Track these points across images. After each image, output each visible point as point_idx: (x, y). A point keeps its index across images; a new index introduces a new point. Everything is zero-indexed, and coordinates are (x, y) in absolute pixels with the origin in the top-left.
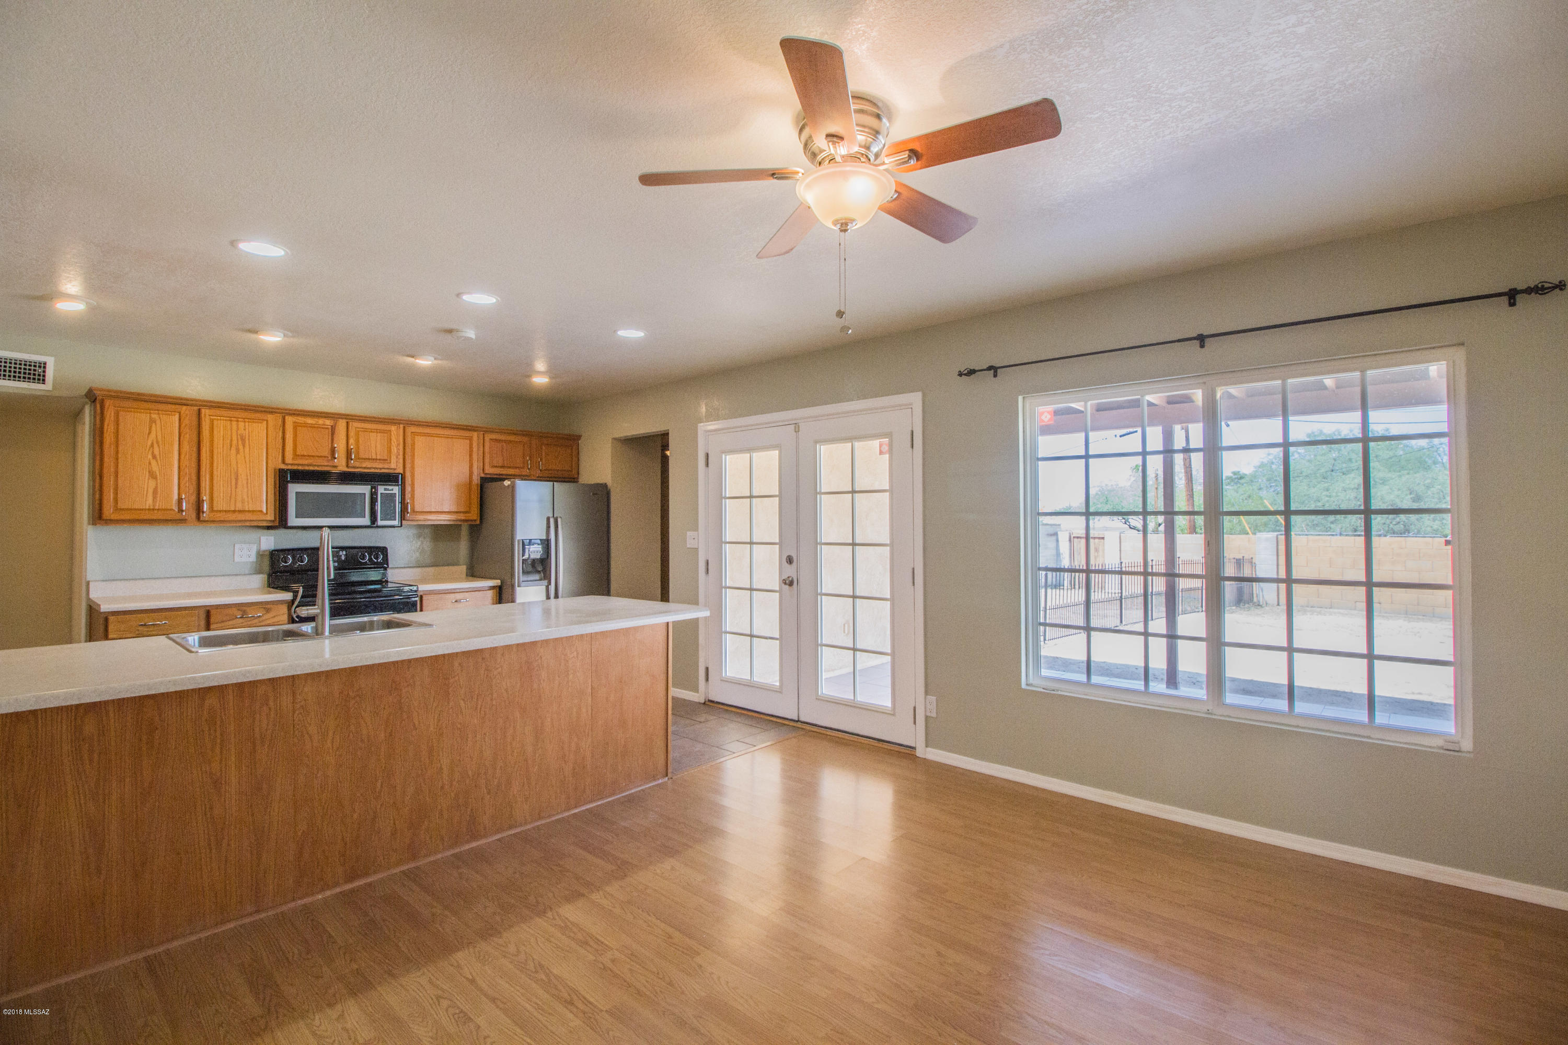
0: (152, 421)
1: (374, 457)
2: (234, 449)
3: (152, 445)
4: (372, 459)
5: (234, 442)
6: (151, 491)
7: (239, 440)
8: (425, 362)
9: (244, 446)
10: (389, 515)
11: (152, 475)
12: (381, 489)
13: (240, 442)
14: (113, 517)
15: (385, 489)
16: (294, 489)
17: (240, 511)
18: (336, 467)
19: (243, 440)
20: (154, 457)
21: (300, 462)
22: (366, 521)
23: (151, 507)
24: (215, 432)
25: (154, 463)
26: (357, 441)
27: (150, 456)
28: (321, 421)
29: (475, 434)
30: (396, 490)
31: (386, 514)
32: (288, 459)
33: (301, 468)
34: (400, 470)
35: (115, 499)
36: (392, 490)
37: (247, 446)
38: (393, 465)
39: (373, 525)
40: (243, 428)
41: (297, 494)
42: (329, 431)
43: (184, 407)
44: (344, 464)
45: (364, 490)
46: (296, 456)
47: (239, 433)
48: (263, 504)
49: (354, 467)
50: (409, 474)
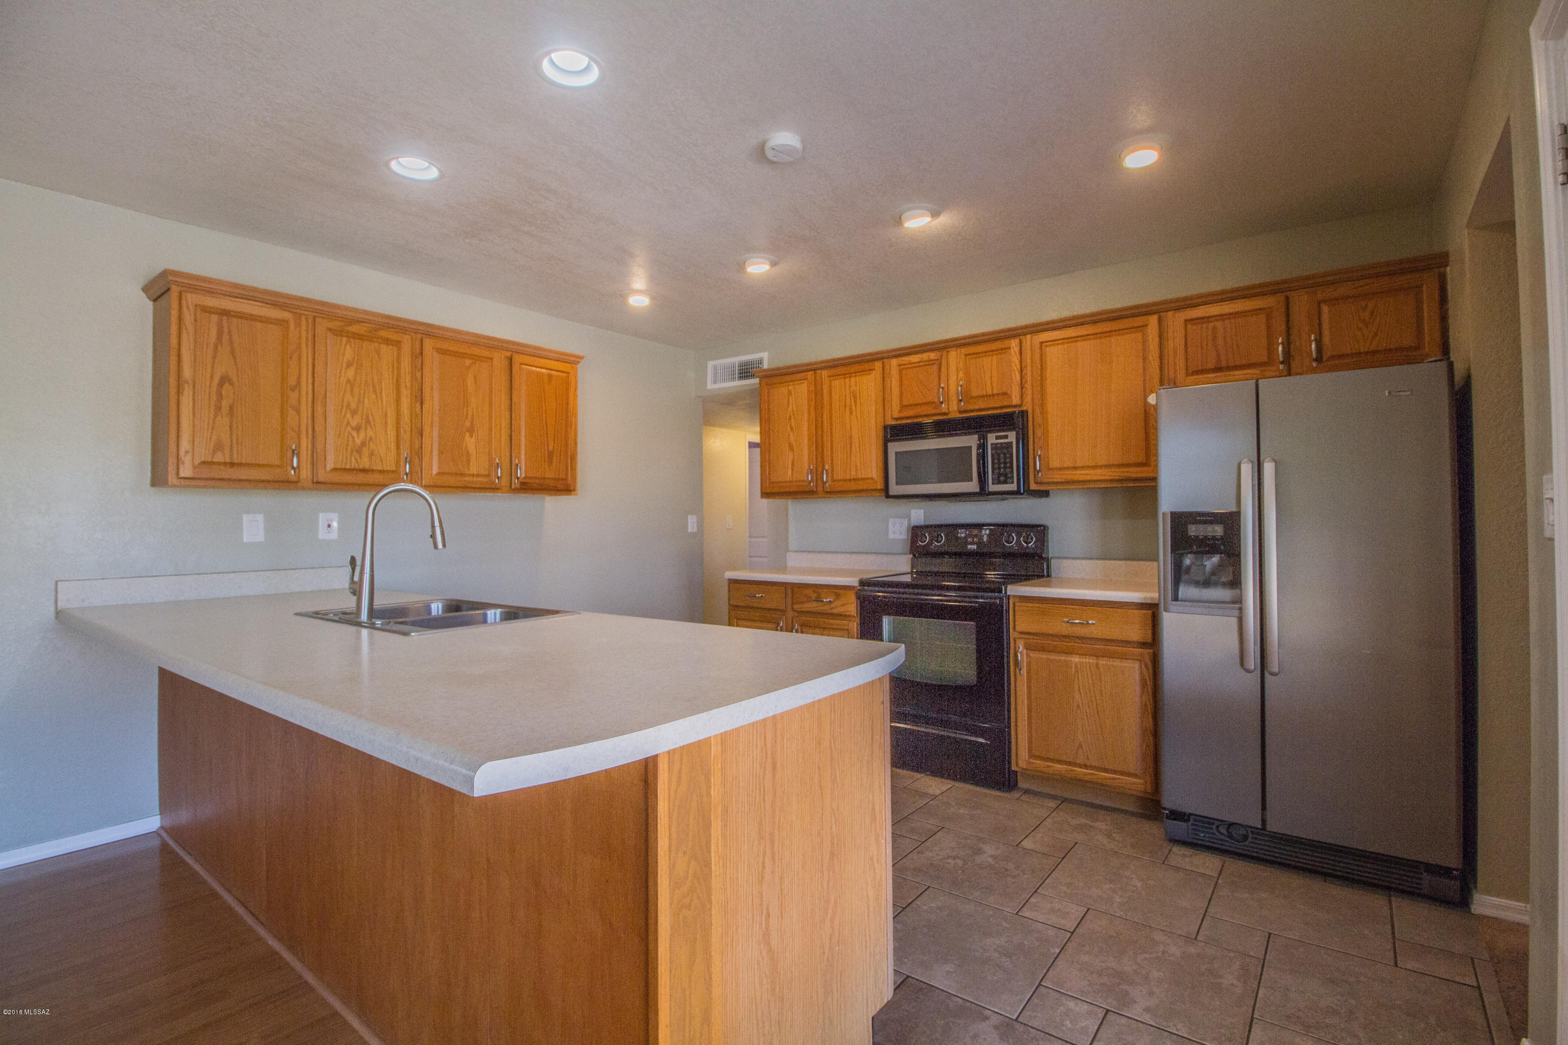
0: (790, 393)
1: (990, 392)
2: (848, 409)
3: (790, 418)
4: (987, 396)
5: (848, 402)
6: (790, 463)
7: (852, 398)
8: (916, 224)
9: (856, 405)
10: (1003, 478)
11: (791, 448)
12: (992, 439)
13: (852, 400)
14: (768, 490)
15: (997, 438)
16: (895, 447)
17: (854, 481)
18: (945, 414)
19: (855, 397)
20: (792, 429)
21: (905, 414)
22: (972, 486)
24: (833, 394)
25: (791, 434)
26: (968, 375)
27: (789, 429)
28: (925, 357)
29: (1153, 320)
30: (1012, 437)
31: (1000, 475)
32: (894, 414)
33: (909, 421)
34: (1028, 406)
35: (769, 474)
36: (1006, 437)
37: (858, 403)
38: (1016, 400)
39: (983, 493)
40: (854, 384)
41: (897, 453)
42: (935, 367)
43: (810, 373)
44: (955, 408)
45: (971, 441)
46: (903, 407)
47: (852, 389)
48: (874, 472)
49: (966, 411)
50: (1038, 411)
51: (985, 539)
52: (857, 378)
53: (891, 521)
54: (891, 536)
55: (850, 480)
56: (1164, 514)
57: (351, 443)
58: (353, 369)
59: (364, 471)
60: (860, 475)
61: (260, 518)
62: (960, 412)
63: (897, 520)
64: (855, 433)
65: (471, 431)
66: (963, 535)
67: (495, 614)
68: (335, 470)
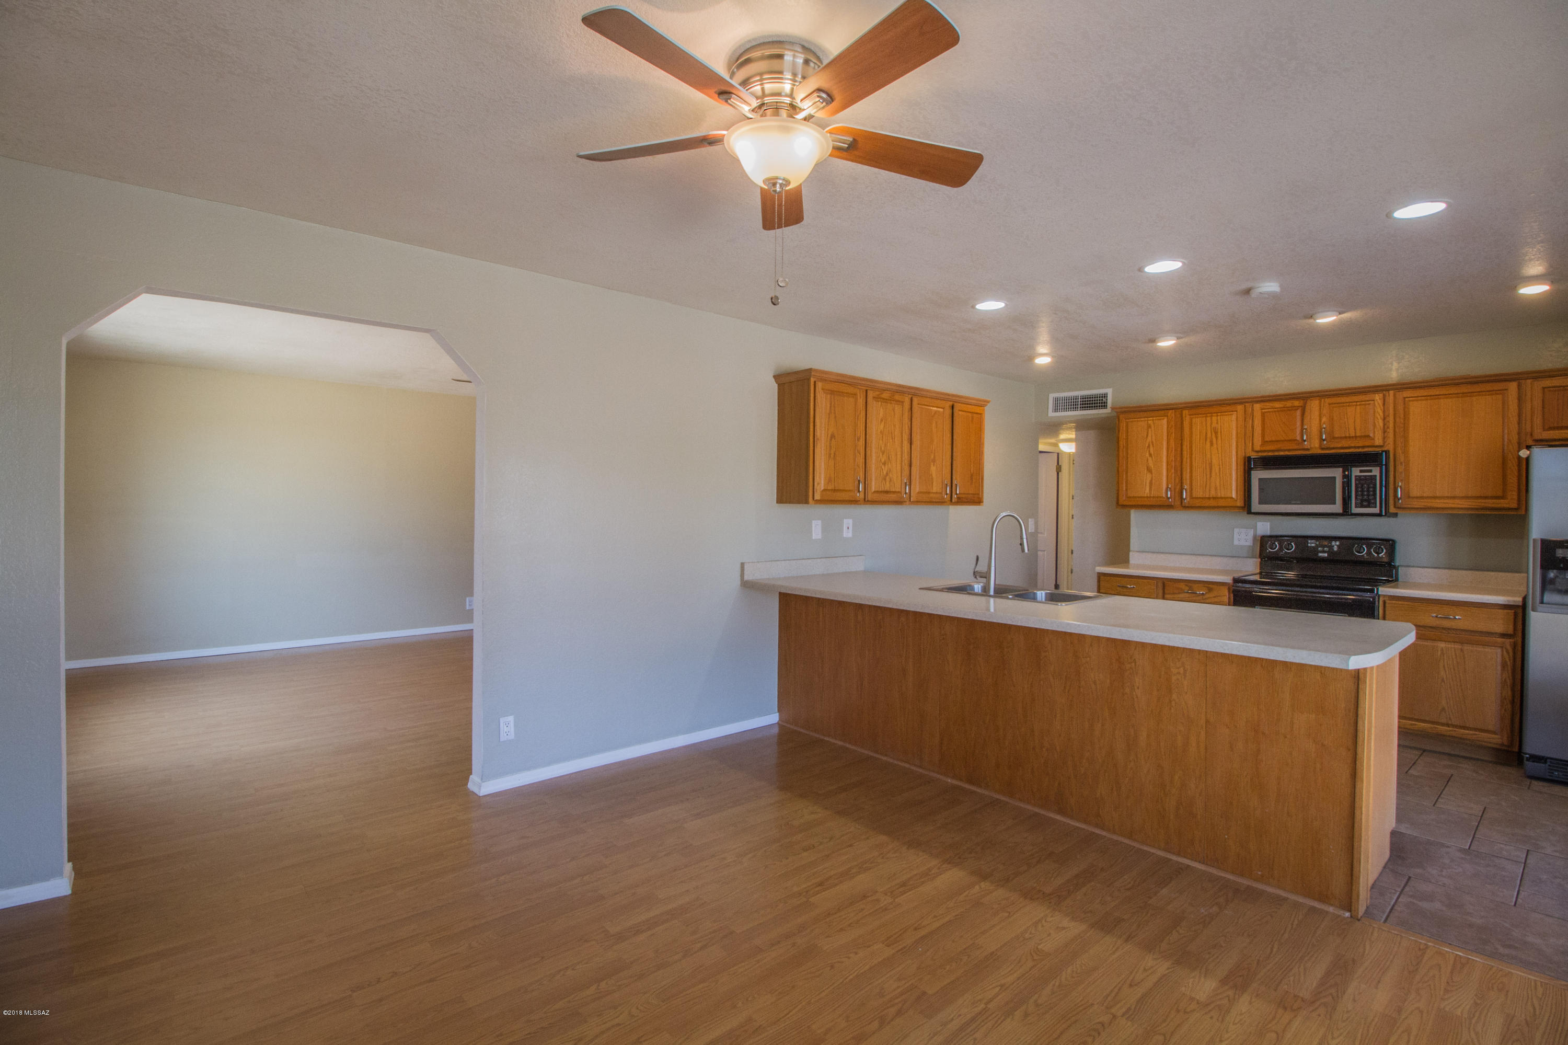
0: (1149, 427)
1: (1353, 434)
2: (1208, 440)
3: (1149, 447)
4: (1350, 437)
5: (1209, 435)
6: (1148, 482)
7: (1213, 432)
8: (1326, 319)
9: (1217, 439)
10: (1367, 502)
11: (1149, 470)
12: (1356, 472)
13: (1214, 434)
14: (1125, 503)
15: (1361, 471)
16: (1257, 475)
17: (1214, 498)
18: (1308, 449)
19: (1216, 433)
20: (1150, 455)
21: (1268, 448)
22: (1337, 508)
23: (1149, 495)
24: (1194, 430)
25: (1150, 459)
26: (1331, 419)
27: (1147, 455)
28: (1289, 404)
29: (1512, 386)
30: (1376, 471)
31: (1362, 501)
32: (1257, 446)
33: (1270, 454)
34: (1390, 447)
35: (1126, 490)
36: (1371, 471)
37: (1219, 438)
38: (1378, 441)
39: (1346, 512)
40: (1216, 422)
41: (1260, 480)
42: (1299, 413)
43: (1171, 411)
44: (1317, 445)
45: (1336, 473)
46: (1264, 442)
47: (1213, 426)
48: (1234, 492)
49: (1327, 449)
50: (1399, 451)
51: (1335, 549)
52: (1219, 417)
53: (1236, 530)
54: (1236, 542)
55: (1209, 498)
56: (1534, 540)
57: (882, 473)
58: (883, 423)
59: (887, 492)
60: (1219, 494)
61: (819, 522)
62: (1323, 449)
63: (1243, 530)
64: (1214, 461)
65: (934, 461)
66: (1313, 545)
67: (1042, 594)
68: (875, 492)
